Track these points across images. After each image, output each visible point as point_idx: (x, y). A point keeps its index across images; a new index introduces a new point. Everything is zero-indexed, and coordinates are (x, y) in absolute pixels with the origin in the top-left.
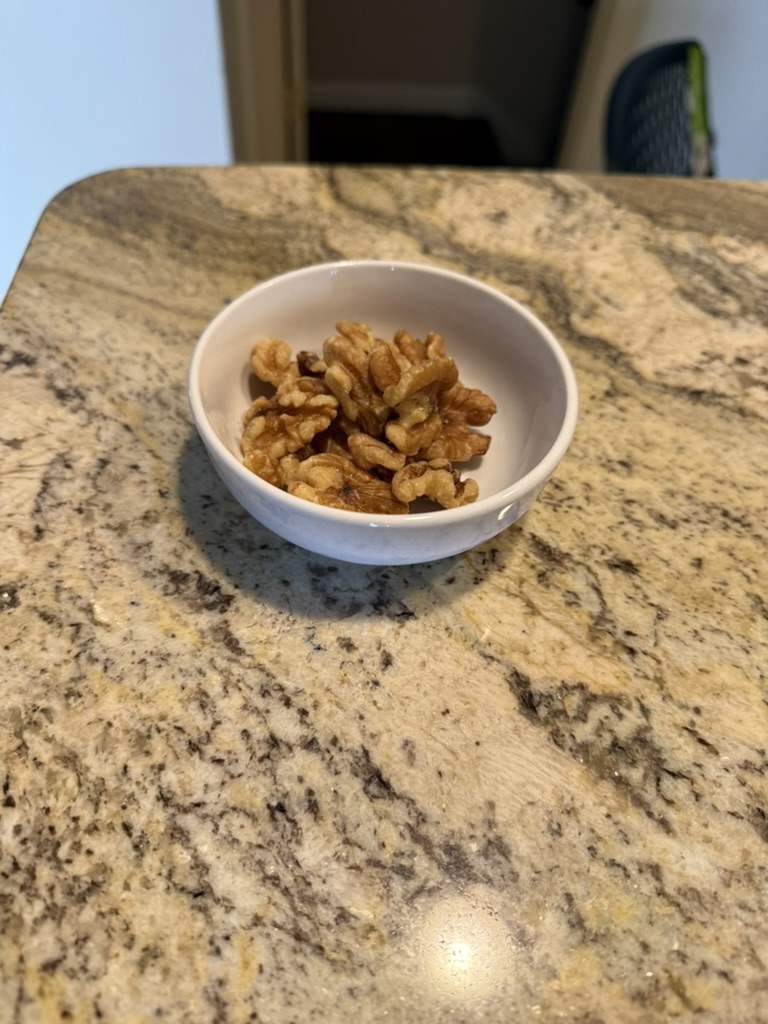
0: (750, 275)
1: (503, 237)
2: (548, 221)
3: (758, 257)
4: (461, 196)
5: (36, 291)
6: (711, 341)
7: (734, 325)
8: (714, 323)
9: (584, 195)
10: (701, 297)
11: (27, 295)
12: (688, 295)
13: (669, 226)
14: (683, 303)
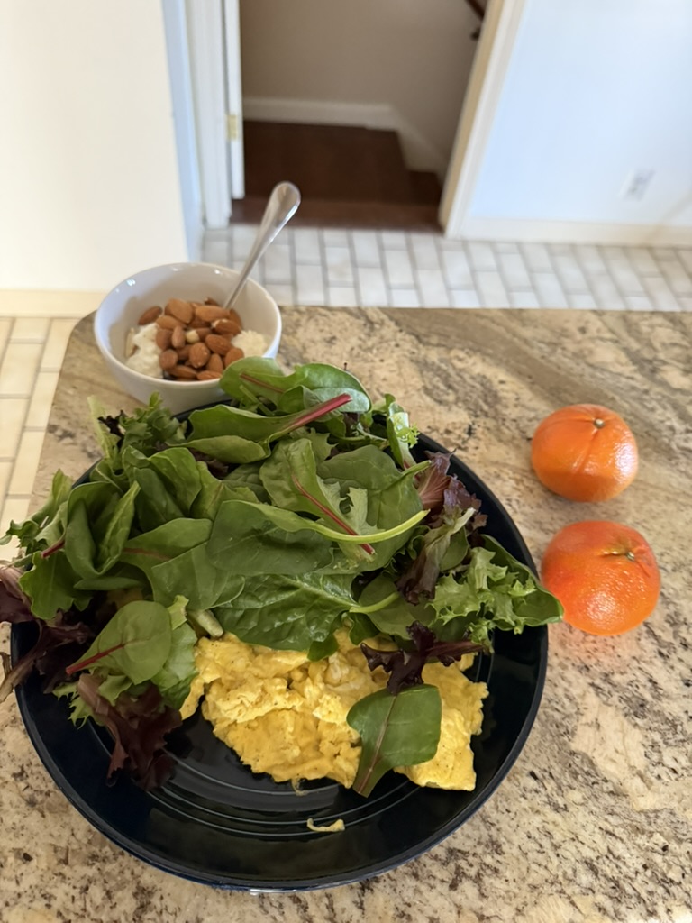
0: (466, 376)
1: (332, 355)
2: (360, 342)
3: (474, 364)
4: (312, 325)
5: (71, 392)
6: (434, 422)
7: (449, 410)
8: (438, 408)
9: (382, 323)
10: (435, 392)
11: (66, 394)
12: (427, 391)
13: (427, 344)
14: (424, 396)
